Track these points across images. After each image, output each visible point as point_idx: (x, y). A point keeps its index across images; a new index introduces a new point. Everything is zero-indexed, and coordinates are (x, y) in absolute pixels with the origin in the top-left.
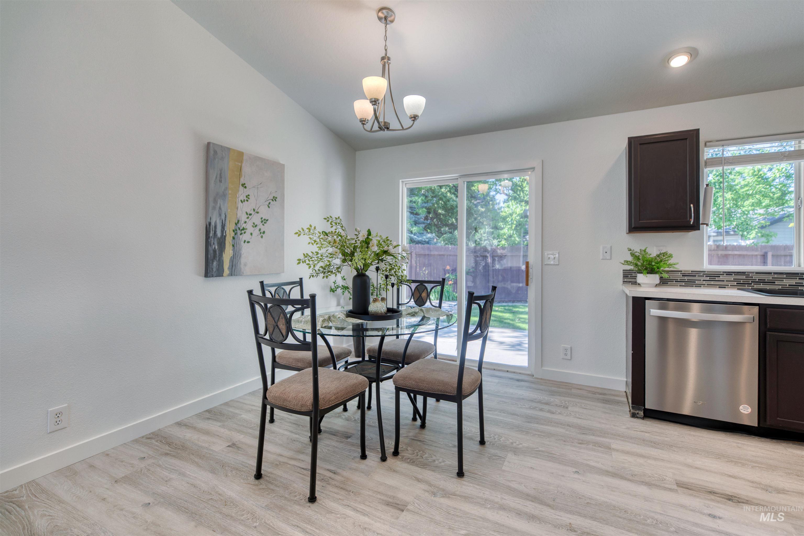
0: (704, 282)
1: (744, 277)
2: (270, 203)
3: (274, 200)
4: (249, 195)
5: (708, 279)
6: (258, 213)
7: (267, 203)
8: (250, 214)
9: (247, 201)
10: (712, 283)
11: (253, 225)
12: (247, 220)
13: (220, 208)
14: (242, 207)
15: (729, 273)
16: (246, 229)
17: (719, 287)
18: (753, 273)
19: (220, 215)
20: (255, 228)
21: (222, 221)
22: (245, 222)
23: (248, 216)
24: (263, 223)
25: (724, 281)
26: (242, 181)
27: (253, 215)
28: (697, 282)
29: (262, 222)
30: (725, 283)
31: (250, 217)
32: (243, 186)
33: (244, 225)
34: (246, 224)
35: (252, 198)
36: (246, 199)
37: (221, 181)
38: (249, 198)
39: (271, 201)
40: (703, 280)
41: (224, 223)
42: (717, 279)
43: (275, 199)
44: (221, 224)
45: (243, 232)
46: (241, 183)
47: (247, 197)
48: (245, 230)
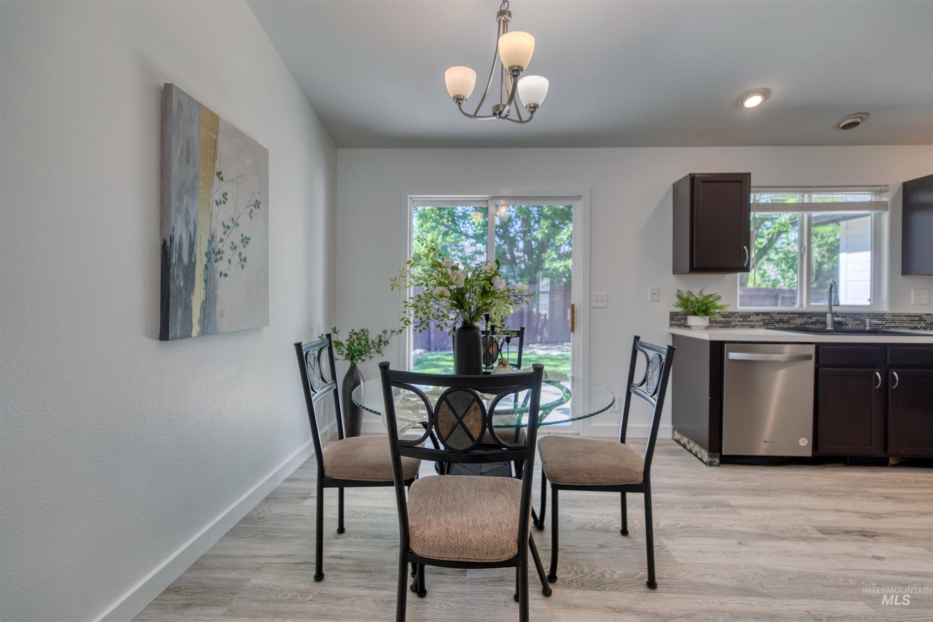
0: (738, 323)
1: (768, 317)
2: (252, 211)
3: (256, 205)
4: (226, 194)
5: (741, 319)
6: (237, 225)
7: (248, 210)
8: (228, 227)
9: (224, 203)
10: (745, 323)
11: (231, 245)
12: (224, 237)
13: (187, 212)
14: (217, 213)
15: (757, 314)
16: (223, 253)
17: (750, 327)
18: (774, 313)
19: (187, 225)
20: (234, 251)
21: (190, 235)
22: (222, 240)
23: (226, 229)
24: (244, 243)
25: (753, 321)
26: (218, 169)
27: (231, 228)
28: (733, 323)
29: (243, 241)
30: (754, 323)
31: (228, 231)
32: (219, 177)
33: (220, 246)
34: (223, 243)
35: (230, 201)
36: (222, 199)
37: (188, 162)
38: (226, 199)
39: (253, 207)
40: (738, 321)
41: (192, 239)
42: (748, 319)
43: (257, 204)
44: (189, 241)
45: (219, 256)
46: (216, 171)
47: (223, 196)
48: (221, 255)
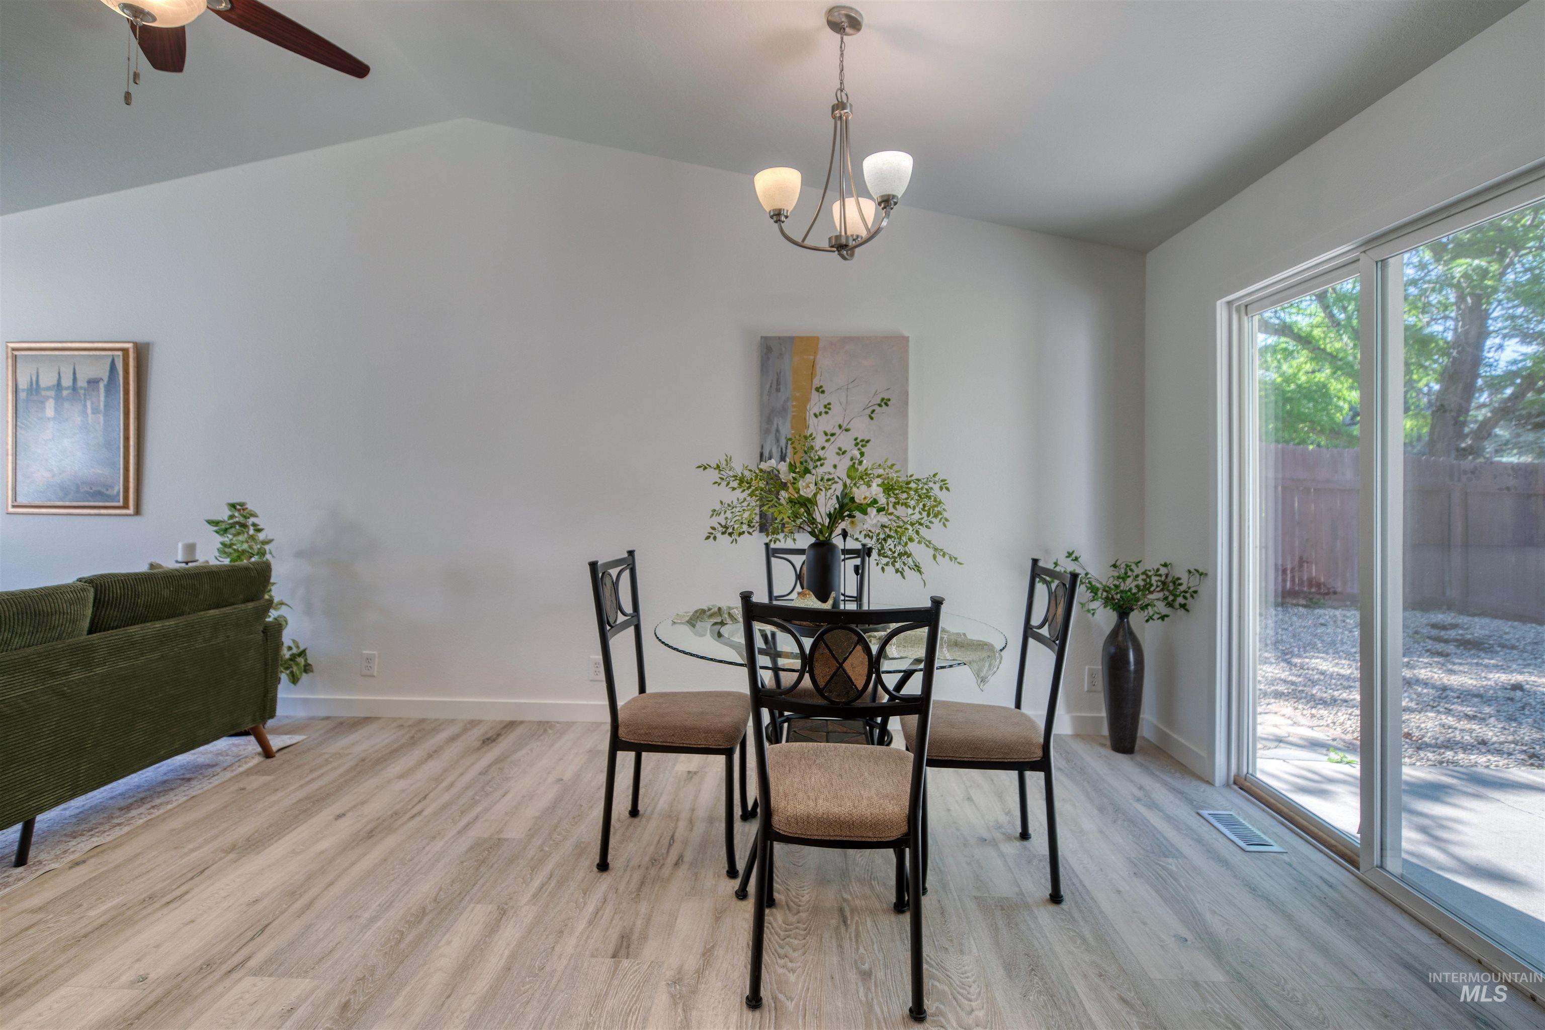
2: (873, 411)
3: (883, 404)
4: (829, 404)
6: (847, 430)
7: (869, 411)
8: (833, 435)
9: (826, 413)
11: (838, 451)
12: (827, 445)
13: (778, 431)
14: (816, 424)
16: (825, 459)
19: (778, 441)
20: (843, 456)
21: (782, 449)
22: (823, 448)
23: (829, 437)
24: (859, 446)
26: (816, 383)
27: (837, 435)
29: (857, 445)
31: (832, 439)
32: (818, 391)
33: (821, 453)
34: (824, 451)
35: (836, 409)
36: (823, 410)
37: (778, 390)
38: (829, 409)
39: (877, 408)
41: (784, 452)
43: (885, 402)
44: (780, 454)
45: (818, 463)
46: (814, 387)
47: (825, 407)
48: (822, 461)
